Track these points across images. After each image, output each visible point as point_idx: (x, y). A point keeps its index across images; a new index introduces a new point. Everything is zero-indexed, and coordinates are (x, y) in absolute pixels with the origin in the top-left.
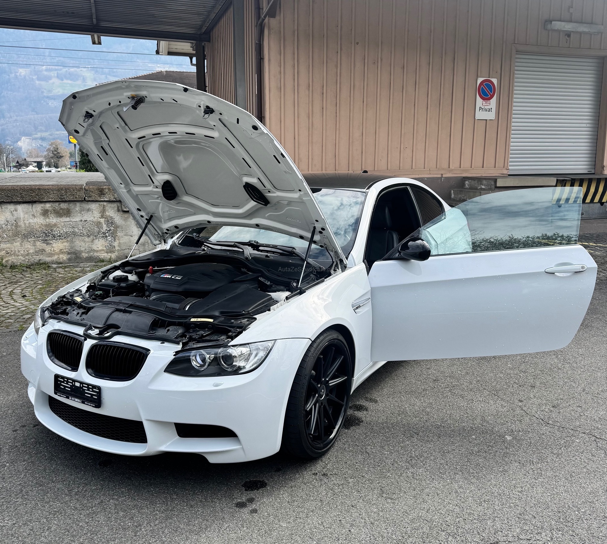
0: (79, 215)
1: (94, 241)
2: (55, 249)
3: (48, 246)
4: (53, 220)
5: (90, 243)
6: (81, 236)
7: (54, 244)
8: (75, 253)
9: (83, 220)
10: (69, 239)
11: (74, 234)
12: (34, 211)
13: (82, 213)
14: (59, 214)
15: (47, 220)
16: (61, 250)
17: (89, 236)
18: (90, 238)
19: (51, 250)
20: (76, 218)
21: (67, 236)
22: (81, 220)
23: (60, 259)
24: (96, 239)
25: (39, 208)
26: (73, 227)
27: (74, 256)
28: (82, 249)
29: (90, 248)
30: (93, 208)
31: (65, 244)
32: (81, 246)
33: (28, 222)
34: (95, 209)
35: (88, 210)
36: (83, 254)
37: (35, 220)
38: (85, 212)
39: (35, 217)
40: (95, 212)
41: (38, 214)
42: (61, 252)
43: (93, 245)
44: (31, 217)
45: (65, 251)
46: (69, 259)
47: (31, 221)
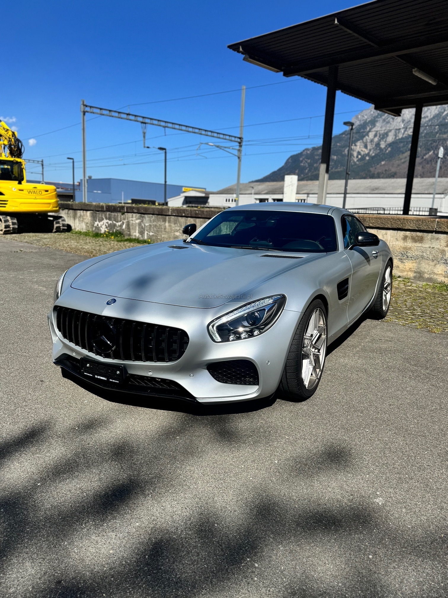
0: (429, 242)
1: (437, 265)
2: (406, 267)
3: (402, 264)
4: (409, 244)
5: (433, 267)
6: (427, 259)
7: (407, 263)
8: (419, 273)
9: (432, 246)
10: (417, 261)
11: (422, 257)
12: (398, 236)
13: (432, 241)
14: (415, 240)
15: (405, 244)
16: (410, 268)
17: (433, 261)
18: (433, 263)
19: (403, 267)
20: (426, 245)
21: (417, 258)
22: (430, 247)
23: (408, 276)
24: (438, 264)
25: (401, 234)
26: (423, 252)
27: (418, 275)
28: (426, 271)
29: (432, 271)
30: (441, 238)
31: (414, 264)
32: (425, 268)
33: (392, 244)
34: (442, 238)
35: (437, 239)
36: (426, 275)
37: (397, 243)
38: (434, 240)
39: (397, 240)
40: (442, 241)
41: (400, 239)
42: (410, 270)
43: (434, 268)
44: (395, 240)
45: (413, 269)
46: (415, 277)
47: (394, 243)
